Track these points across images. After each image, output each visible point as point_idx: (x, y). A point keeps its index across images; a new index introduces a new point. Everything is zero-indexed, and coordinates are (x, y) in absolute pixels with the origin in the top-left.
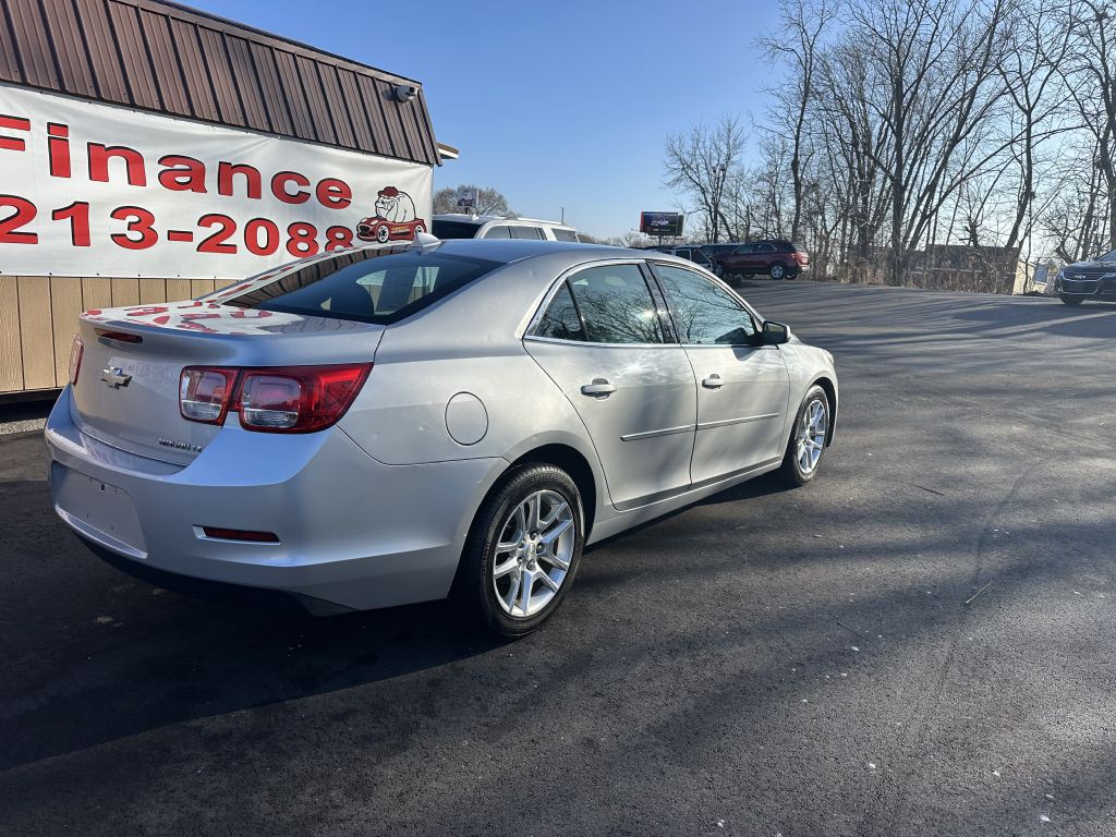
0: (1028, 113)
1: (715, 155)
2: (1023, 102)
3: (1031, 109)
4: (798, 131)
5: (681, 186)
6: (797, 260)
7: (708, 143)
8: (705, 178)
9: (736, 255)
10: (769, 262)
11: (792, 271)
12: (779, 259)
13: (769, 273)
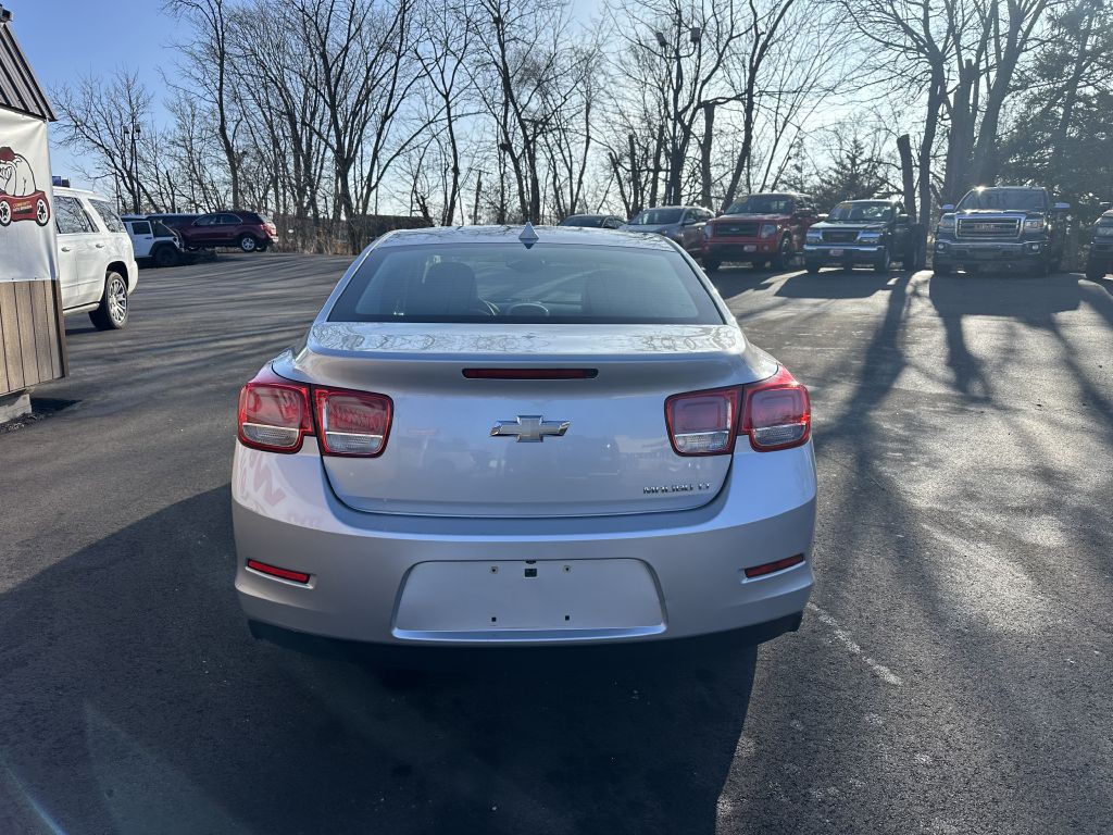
0: (446, 97)
1: (115, 113)
2: (441, 88)
3: (448, 94)
4: (221, 94)
5: (78, 146)
6: (266, 230)
7: (104, 100)
8: (108, 140)
9: (197, 226)
10: (236, 234)
11: (263, 243)
12: (245, 230)
13: (240, 246)
